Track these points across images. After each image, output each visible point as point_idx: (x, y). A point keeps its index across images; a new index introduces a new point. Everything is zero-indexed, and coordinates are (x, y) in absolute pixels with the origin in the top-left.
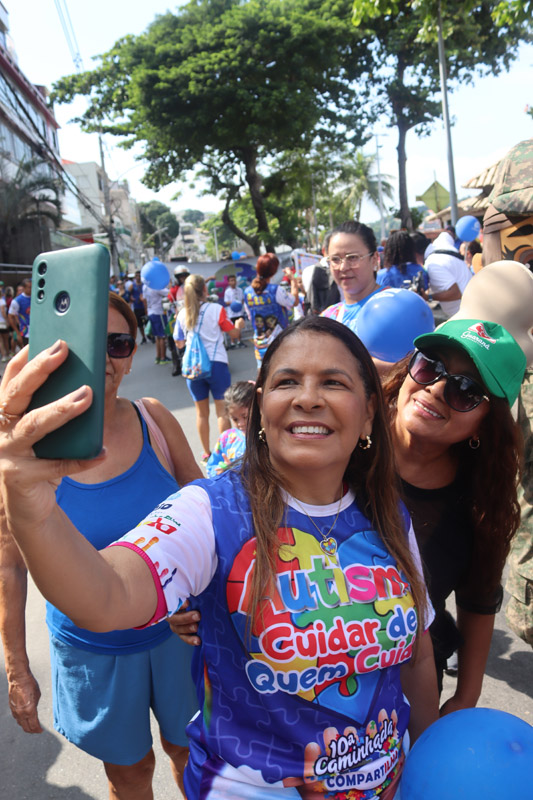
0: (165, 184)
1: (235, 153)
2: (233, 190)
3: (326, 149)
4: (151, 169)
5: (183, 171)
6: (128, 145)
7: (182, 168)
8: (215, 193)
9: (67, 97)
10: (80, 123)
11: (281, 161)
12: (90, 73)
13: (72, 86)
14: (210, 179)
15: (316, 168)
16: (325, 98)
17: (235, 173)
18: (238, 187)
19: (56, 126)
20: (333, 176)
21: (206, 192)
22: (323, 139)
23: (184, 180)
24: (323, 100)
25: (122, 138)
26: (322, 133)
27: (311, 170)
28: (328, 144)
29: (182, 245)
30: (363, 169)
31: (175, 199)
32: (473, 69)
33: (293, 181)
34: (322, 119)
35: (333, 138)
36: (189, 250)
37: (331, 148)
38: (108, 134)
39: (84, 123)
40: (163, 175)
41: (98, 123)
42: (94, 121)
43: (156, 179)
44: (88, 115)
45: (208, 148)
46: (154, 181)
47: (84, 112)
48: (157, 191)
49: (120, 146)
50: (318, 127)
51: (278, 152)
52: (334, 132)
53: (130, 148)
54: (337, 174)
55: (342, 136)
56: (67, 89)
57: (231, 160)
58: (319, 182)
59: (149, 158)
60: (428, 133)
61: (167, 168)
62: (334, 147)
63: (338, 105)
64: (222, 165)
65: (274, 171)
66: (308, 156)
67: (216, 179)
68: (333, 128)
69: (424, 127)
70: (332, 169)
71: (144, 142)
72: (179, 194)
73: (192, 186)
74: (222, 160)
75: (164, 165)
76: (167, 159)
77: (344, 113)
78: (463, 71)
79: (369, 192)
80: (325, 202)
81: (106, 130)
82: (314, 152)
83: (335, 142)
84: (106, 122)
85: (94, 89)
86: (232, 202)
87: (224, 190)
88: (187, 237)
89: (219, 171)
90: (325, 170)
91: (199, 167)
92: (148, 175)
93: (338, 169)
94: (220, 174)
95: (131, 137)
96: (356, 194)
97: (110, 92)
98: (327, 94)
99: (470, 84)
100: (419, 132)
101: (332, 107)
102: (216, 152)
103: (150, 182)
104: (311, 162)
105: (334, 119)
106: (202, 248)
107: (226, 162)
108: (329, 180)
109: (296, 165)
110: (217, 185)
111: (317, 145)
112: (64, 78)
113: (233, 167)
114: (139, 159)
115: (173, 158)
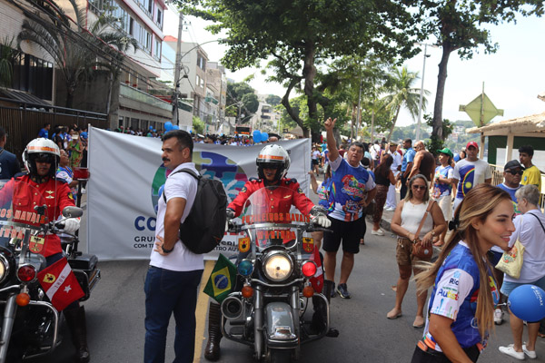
0: (241, 67)
1: (301, 50)
2: (295, 81)
3: (378, 59)
4: (230, 52)
5: (257, 59)
6: (216, 30)
7: (257, 56)
8: (280, 81)
10: (177, 5)
11: (339, 64)
14: (278, 69)
15: (367, 74)
16: (383, 16)
17: (299, 67)
18: (300, 79)
19: (163, 7)
20: (380, 82)
21: (273, 79)
22: (376, 51)
23: (258, 67)
24: (381, 18)
25: (211, 23)
26: (377, 46)
27: (363, 75)
28: (380, 55)
29: (260, 119)
30: (406, 82)
31: (248, 80)
32: (516, 10)
33: (346, 81)
34: (379, 34)
35: (385, 51)
36: (265, 123)
37: (382, 60)
38: (200, 18)
40: (241, 59)
41: (192, 7)
43: (233, 61)
45: (280, 43)
46: (232, 63)
48: (233, 71)
49: (208, 29)
50: (374, 39)
51: (337, 55)
52: (387, 46)
53: (217, 32)
54: (383, 82)
55: (393, 50)
57: (298, 56)
58: (368, 86)
59: (230, 43)
60: (470, 56)
61: (245, 53)
62: (385, 59)
63: (394, 24)
64: (290, 59)
65: (332, 70)
66: (362, 63)
67: (283, 69)
68: (386, 43)
69: (467, 50)
70: (380, 78)
71: (228, 30)
72: (252, 77)
73: (264, 72)
74: (291, 54)
75: (241, 51)
76: (246, 46)
77: (398, 31)
78: (507, 10)
79: (407, 102)
80: (370, 104)
81: (198, 14)
82: (367, 60)
83: (387, 55)
84: (199, 7)
86: (293, 90)
87: (288, 79)
88: (265, 114)
89: (287, 63)
90: (374, 77)
91: (271, 58)
92: (228, 56)
93: (385, 77)
94: (287, 66)
95: (219, 23)
96: (397, 101)
98: (386, 13)
99: (512, 22)
100: (462, 54)
101: (388, 24)
102: (287, 48)
103: (229, 62)
104: (364, 69)
105: (389, 34)
106: (275, 124)
107: (293, 56)
108: (377, 86)
109: (351, 68)
110: (283, 74)
111: (371, 55)
113: (298, 61)
114: (224, 42)
115: (250, 46)
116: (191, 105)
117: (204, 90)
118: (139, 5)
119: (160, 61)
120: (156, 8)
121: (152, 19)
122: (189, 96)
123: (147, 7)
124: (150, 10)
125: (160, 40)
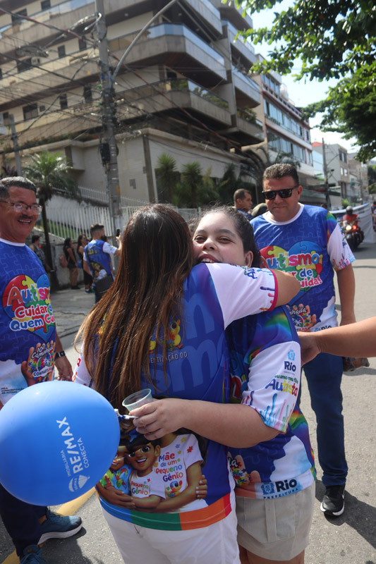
0: (370, 159)
4: (361, 150)
6: (348, 137)
9: (312, 114)
10: (319, 128)
12: (322, 102)
13: (313, 109)
19: (309, 128)
25: (343, 134)
38: (335, 132)
39: (321, 127)
40: (370, 153)
41: (329, 127)
42: (327, 126)
44: (324, 123)
46: (363, 157)
47: (321, 121)
48: (365, 162)
49: (343, 138)
53: (349, 139)
56: (311, 111)
59: (360, 145)
76: (371, 144)
81: (333, 130)
84: (334, 126)
85: (327, 109)
92: (359, 154)
95: (348, 133)
97: (334, 110)
103: (360, 158)
112: (309, 105)
114: (355, 144)
116: (339, 191)
117: (348, 177)
118: (294, 134)
119: (312, 165)
120: (305, 130)
121: (303, 139)
122: (337, 184)
123: (299, 133)
124: (301, 134)
125: (310, 151)
